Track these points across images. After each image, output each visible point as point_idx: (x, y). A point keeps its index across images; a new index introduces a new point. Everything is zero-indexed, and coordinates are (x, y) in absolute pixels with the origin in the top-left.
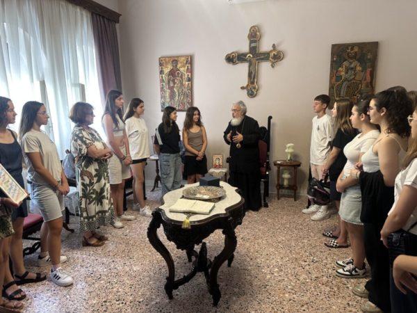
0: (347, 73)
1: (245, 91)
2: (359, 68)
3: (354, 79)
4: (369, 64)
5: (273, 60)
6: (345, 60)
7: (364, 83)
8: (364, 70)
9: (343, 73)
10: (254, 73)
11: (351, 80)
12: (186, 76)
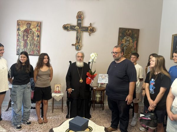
1: (74, 47)
4: (135, 39)
5: (90, 32)
6: (125, 36)
8: (133, 42)
9: (124, 43)
10: (79, 37)
11: (127, 46)
12: (36, 34)
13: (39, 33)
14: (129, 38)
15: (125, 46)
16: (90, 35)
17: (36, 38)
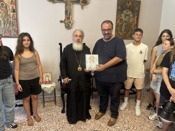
0: (125, 17)
1: (63, 24)
2: (131, 15)
3: (129, 21)
4: (136, 14)
6: (124, 10)
7: (133, 24)
8: (134, 16)
9: (123, 18)
10: (69, 11)
11: (127, 22)
12: (11, 8)
13: (14, 6)
14: (130, 12)
15: (125, 22)
16: (82, 8)
17: (12, 14)
